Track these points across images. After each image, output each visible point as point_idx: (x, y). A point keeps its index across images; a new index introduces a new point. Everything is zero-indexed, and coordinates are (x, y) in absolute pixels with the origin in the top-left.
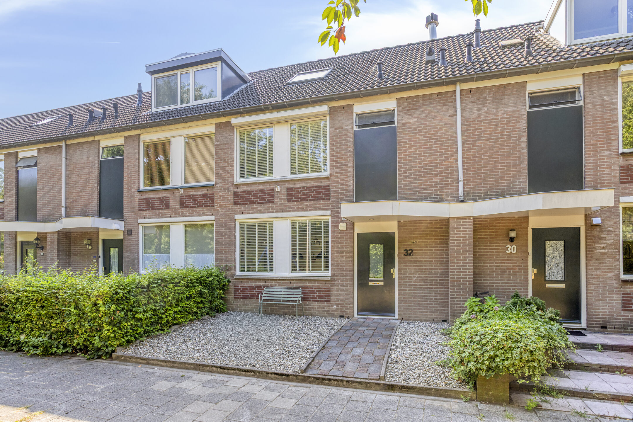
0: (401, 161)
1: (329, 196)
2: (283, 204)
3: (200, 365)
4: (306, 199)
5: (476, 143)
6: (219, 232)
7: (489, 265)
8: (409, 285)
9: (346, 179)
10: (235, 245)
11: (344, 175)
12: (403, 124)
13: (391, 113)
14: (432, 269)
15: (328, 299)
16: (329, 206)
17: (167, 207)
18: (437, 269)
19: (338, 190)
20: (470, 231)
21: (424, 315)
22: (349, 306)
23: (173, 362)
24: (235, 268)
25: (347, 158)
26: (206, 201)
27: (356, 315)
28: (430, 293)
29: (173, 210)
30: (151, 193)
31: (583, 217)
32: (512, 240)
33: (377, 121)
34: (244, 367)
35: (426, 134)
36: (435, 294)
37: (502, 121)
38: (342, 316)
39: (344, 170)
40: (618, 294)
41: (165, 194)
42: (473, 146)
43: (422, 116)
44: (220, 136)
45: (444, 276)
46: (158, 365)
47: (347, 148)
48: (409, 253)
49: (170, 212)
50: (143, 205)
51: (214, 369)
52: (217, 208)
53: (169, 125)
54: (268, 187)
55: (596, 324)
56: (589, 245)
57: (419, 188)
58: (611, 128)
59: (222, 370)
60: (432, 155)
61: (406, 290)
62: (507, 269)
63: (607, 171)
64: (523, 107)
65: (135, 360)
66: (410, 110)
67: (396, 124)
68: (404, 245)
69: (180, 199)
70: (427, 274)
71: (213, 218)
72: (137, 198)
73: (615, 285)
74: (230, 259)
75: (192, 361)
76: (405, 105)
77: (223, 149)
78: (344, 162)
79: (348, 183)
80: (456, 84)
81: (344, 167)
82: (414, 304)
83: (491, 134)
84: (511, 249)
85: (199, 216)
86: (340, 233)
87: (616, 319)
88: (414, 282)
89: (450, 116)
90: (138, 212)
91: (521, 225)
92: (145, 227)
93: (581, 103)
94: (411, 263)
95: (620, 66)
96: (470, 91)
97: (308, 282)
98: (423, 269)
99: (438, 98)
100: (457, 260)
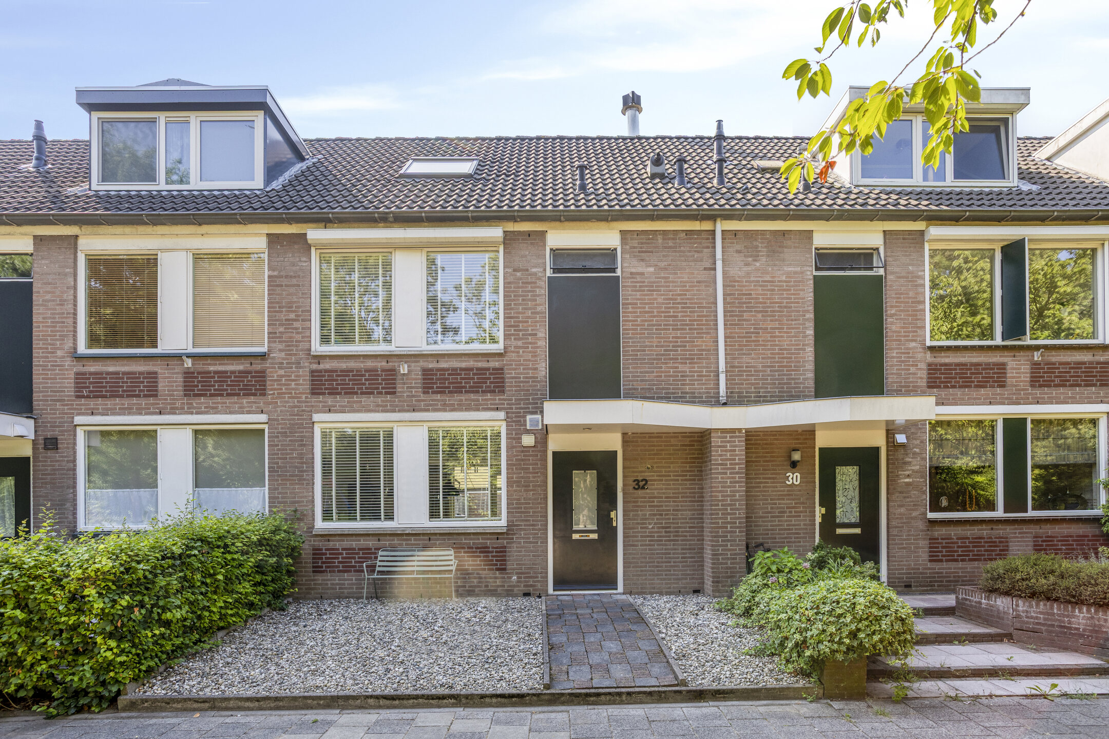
0: (628, 334)
1: (503, 387)
2: (413, 396)
3: (338, 697)
4: (459, 390)
5: (742, 316)
6: (277, 445)
7: (761, 502)
8: (642, 536)
9: (533, 359)
10: (313, 471)
11: (530, 352)
12: (631, 273)
13: (610, 254)
14: (677, 510)
15: (501, 565)
16: (504, 404)
17: (152, 392)
18: (686, 510)
19: (520, 378)
20: (741, 450)
21: (666, 584)
22: (539, 575)
23: (276, 698)
24: (313, 515)
25: (536, 322)
26: (247, 385)
27: (551, 591)
28: (675, 549)
29: (166, 399)
30: (108, 362)
31: (884, 433)
32: (794, 465)
33: (589, 264)
34: (434, 692)
35: (667, 295)
36: (683, 549)
37: (780, 286)
38: (526, 595)
39: (530, 343)
40: (924, 539)
41: (145, 365)
42: (739, 320)
43: (662, 264)
44: (278, 259)
45: (696, 521)
46: (239, 709)
47: (536, 305)
48: (640, 484)
49: (158, 404)
50: (88, 387)
51: (371, 701)
52: (273, 398)
53: (155, 224)
54: (384, 364)
55: (899, 582)
56: (892, 472)
57: (657, 381)
58: (917, 311)
59: (388, 702)
60: (678, 329)
61: (637, 546)
62: (788, 508)
63: (912, 369)
64: (808, 268)
65: (179, 706)
66: (642, 252)
67: (619, 272)
68: (633, 472)
69: (185, 378)
70: (669, 519)
71: (263, 418)
72: (72, 370)
73: (921, 527)
74: (302, 497)
75: (319, 693)
76: (635, 243)
77: (286, 286)
78: (530, 328)
79: (537, 366)
80: (715, 221)
81: (530, 337)
82: (650, 567)
83: (765, 303)
84: (792, 479)
85: (231, 413)
86: (523, 451)
87: (921, 573)
88: (649, 532)
89: (705, 269)
90: (74, 401)
91: (806, 443)
92: (89, 432)
93: (881, 272)
94: (644, 502)
95: (927, 227)
96: (735, 233)
97: (463, 537)
98: (663, 510)
99: (687, 239)
100: (722, 496)
